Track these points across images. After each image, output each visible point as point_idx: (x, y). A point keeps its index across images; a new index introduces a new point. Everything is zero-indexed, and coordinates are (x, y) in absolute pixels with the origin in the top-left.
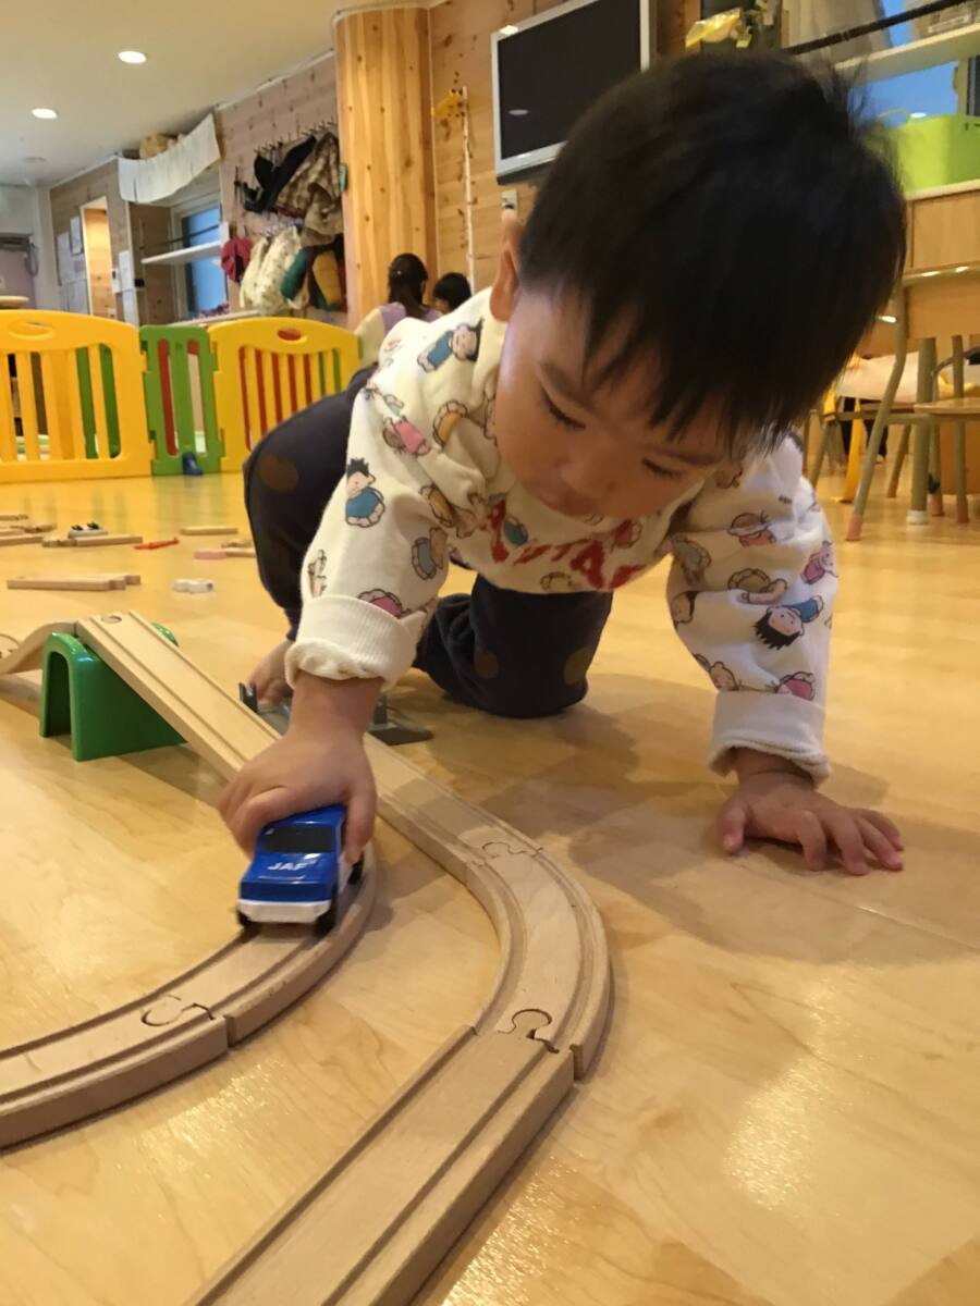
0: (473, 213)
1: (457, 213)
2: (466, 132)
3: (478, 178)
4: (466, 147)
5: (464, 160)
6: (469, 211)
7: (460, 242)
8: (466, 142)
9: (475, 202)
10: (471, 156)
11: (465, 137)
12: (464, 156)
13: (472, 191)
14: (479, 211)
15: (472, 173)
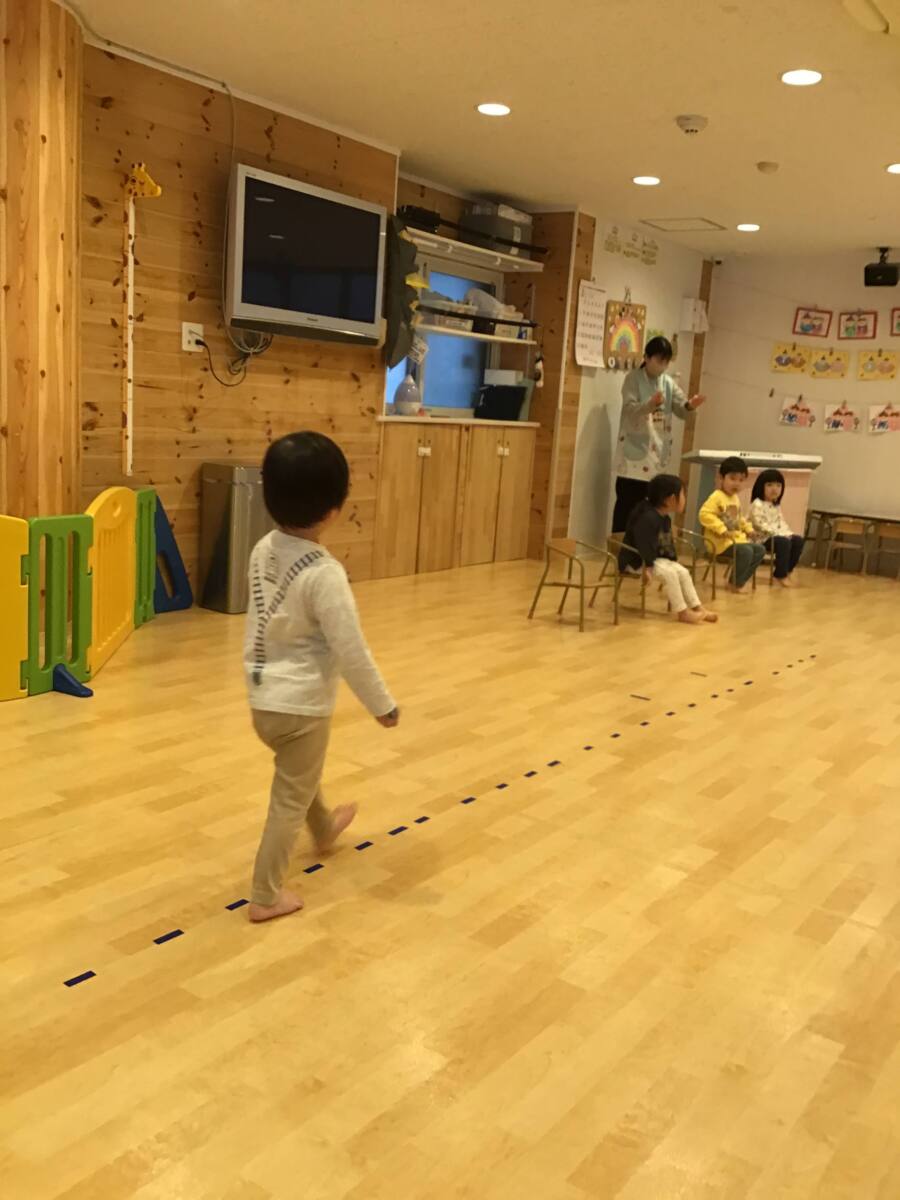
0: (135, 329)
1: (110, 322)
2: (132, 231)
3: (144, 291)
4: (130, 250)
5: (125, 263)
6: (130, 326)
7: (115, 360)
8: (131, 242)
9: (140, 318)
10: (136, 262)
11: (130, 237)
12: (126, 259)
13: (136, 304)
14: (144, 330)
15: (135, 284)
